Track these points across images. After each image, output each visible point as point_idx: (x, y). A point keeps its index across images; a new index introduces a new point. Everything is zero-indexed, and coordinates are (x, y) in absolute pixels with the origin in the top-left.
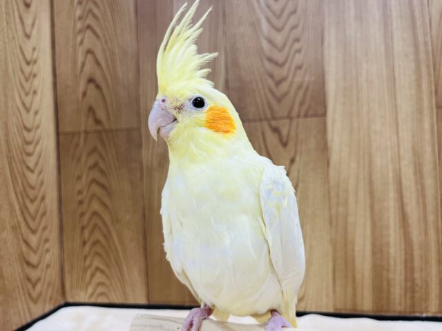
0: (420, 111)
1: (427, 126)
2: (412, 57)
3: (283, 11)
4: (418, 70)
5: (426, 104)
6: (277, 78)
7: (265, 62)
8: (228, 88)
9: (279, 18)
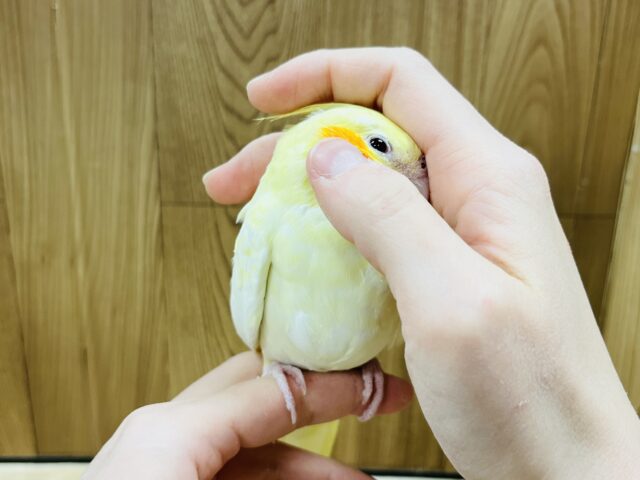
3: (254, 26)
7: (222, 111)
8: (158, 147)
9: (247, 37)
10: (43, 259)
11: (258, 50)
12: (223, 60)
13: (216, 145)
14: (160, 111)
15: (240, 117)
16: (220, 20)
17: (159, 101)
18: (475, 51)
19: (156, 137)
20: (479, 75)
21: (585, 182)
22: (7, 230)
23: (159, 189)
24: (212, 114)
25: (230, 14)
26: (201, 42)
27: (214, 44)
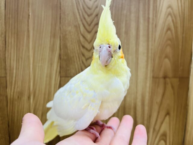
0: (146, 78)
1: (148, 85)
2: (146, 55)
3: (92, 22)
4: (147, 61)
5: (149, 75)
6: (87, 57)
7: (81, 47)
8: (60, 58)
9: (90, 25)
10: (18, 97)
11: (92, 29)
12: (82, 32)
13: (79, 58)
14: (62, 47)
15: (87, 49)
16: (81, 20)
17: (62, 44)
18: (153, 31)
19: (60, 55)
20: (154, 38)
21: (181, 68)
22: (7, 87)
23: (60, 72)
24: (78, 48)
25: (85, 18)
26: (76, 26)
27: (79, 27)
